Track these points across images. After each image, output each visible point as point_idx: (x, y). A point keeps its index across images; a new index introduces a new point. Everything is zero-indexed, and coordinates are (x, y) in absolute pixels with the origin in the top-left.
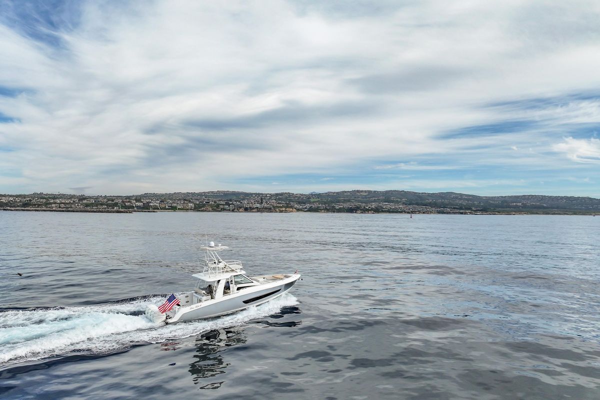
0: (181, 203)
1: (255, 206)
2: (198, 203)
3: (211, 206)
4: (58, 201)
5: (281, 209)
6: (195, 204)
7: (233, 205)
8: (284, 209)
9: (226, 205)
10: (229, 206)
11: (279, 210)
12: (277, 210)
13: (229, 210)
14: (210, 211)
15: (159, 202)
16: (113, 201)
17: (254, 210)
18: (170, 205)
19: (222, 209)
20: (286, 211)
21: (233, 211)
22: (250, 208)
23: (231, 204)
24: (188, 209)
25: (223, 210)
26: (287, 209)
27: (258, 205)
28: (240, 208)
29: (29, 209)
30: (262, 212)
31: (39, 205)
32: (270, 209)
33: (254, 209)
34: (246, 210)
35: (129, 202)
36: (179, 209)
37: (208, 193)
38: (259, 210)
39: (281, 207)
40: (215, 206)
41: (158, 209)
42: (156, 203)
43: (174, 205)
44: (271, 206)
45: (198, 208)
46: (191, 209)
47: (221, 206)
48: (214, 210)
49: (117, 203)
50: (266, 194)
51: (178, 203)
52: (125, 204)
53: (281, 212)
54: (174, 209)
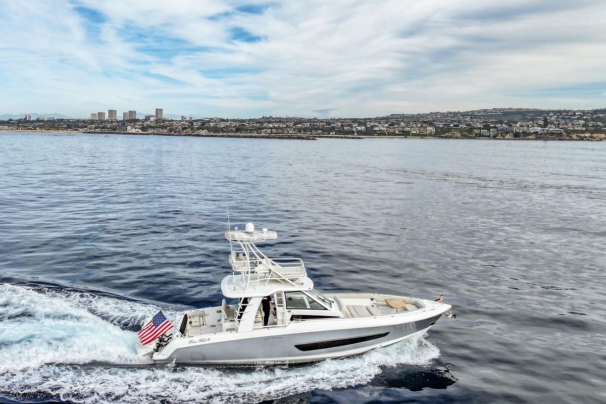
0: (417, 127)
1: (532, 130)
2: (441, 126)
3: (461, 131)
4: (271, 126)
5: (583, 135)
6: (437, 128)
7: (494, 130)
8: (588, 135)
9: (483, 129)
10: (489, 130)
11: (578, 136)
12: (574, 136)
13: (489, 136)
14: (457, 138)
15: (387, 125)
16: (329, 125)
17: (530, 137)
18: (401, 129)
19: (476, 135)
20: (591, 139)
21: (495, 137)
22: (524, 133)
23: (492, 128)
24: (426, 135)
25: (479, 136)
26: (595, 135)
27: (539, 129)
28: (507, 133)
29: (241, 135)
30: (546, 139)
31: (251, 131)
32: (561, 134)
33: (530, 134)
34: (517, 136)
35: (349, 125)
36: (414, 135)
37: (479, 112)
38: (538, 137)
39: (582, 132)
40: (467, 131)
41: (385, 135)
42: (383, 127)
43: (407, 129)
44: (562, 131)
45: (440, 133)
46: (430, 135)
47: (476, 131)
48: (464, 137)
49: (334, 128)
50: (575, 112)
51: (412, 127)
52: (343, 129)
53: (582, 139)
54: (405, 134)
